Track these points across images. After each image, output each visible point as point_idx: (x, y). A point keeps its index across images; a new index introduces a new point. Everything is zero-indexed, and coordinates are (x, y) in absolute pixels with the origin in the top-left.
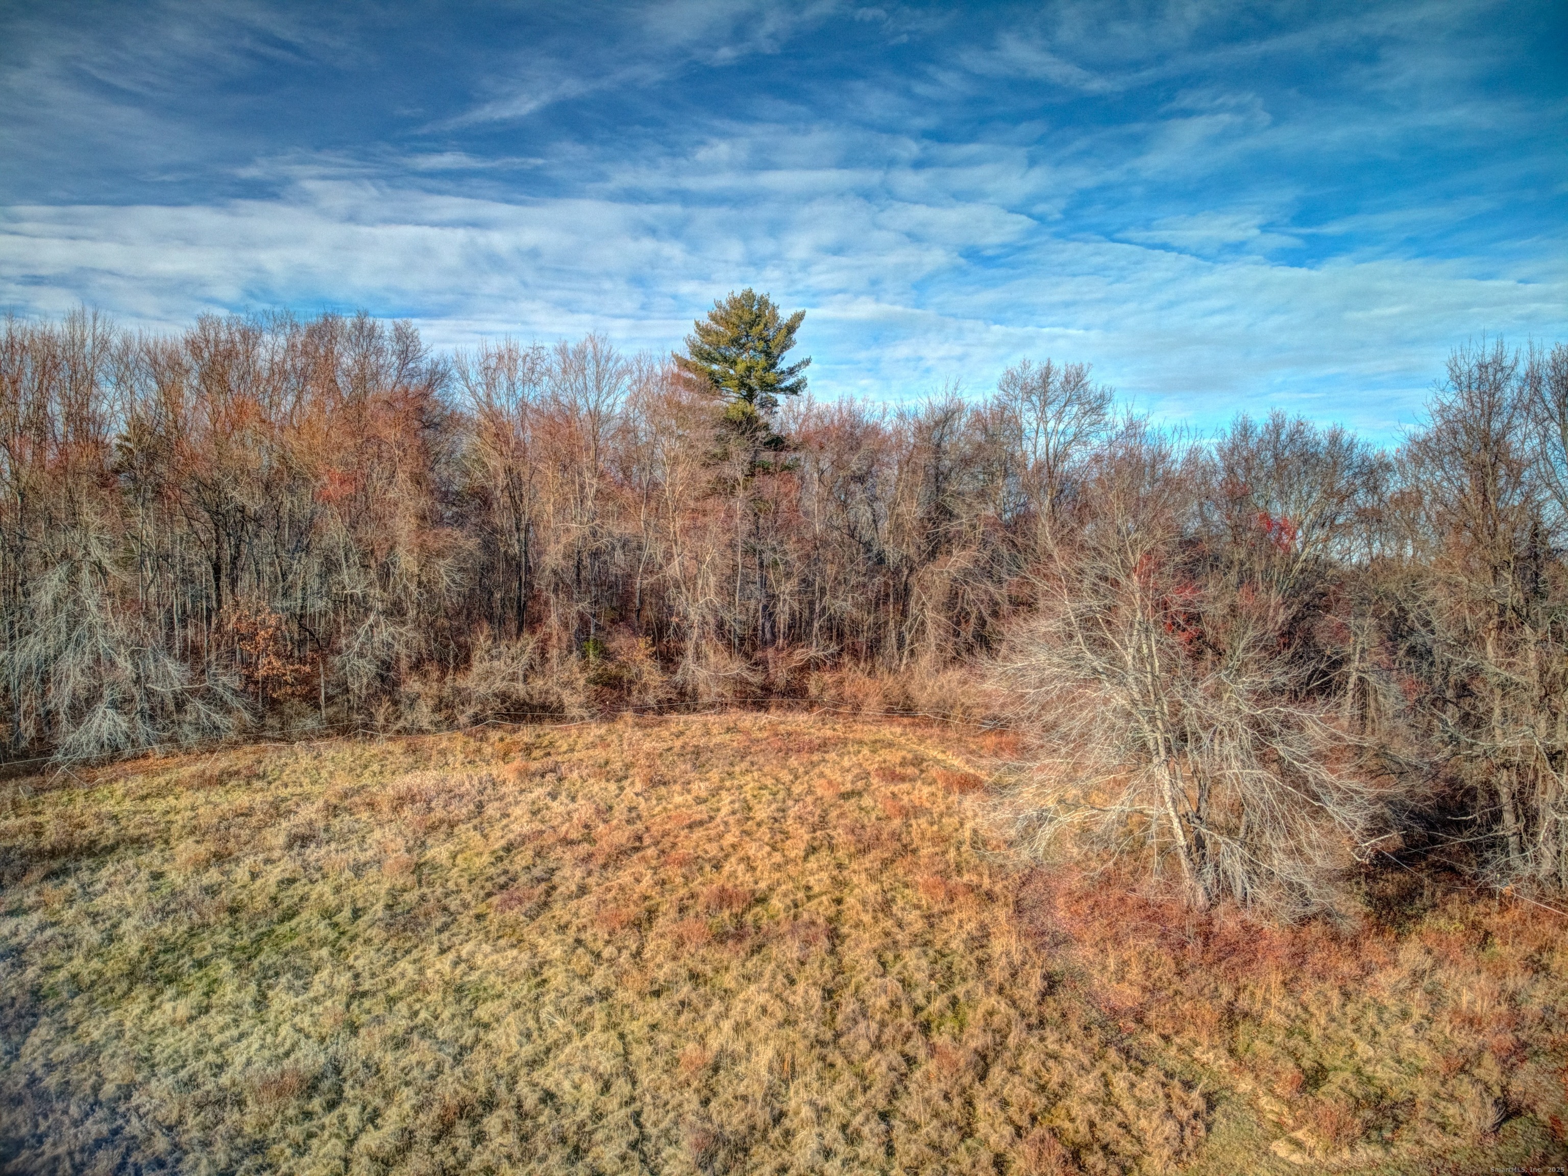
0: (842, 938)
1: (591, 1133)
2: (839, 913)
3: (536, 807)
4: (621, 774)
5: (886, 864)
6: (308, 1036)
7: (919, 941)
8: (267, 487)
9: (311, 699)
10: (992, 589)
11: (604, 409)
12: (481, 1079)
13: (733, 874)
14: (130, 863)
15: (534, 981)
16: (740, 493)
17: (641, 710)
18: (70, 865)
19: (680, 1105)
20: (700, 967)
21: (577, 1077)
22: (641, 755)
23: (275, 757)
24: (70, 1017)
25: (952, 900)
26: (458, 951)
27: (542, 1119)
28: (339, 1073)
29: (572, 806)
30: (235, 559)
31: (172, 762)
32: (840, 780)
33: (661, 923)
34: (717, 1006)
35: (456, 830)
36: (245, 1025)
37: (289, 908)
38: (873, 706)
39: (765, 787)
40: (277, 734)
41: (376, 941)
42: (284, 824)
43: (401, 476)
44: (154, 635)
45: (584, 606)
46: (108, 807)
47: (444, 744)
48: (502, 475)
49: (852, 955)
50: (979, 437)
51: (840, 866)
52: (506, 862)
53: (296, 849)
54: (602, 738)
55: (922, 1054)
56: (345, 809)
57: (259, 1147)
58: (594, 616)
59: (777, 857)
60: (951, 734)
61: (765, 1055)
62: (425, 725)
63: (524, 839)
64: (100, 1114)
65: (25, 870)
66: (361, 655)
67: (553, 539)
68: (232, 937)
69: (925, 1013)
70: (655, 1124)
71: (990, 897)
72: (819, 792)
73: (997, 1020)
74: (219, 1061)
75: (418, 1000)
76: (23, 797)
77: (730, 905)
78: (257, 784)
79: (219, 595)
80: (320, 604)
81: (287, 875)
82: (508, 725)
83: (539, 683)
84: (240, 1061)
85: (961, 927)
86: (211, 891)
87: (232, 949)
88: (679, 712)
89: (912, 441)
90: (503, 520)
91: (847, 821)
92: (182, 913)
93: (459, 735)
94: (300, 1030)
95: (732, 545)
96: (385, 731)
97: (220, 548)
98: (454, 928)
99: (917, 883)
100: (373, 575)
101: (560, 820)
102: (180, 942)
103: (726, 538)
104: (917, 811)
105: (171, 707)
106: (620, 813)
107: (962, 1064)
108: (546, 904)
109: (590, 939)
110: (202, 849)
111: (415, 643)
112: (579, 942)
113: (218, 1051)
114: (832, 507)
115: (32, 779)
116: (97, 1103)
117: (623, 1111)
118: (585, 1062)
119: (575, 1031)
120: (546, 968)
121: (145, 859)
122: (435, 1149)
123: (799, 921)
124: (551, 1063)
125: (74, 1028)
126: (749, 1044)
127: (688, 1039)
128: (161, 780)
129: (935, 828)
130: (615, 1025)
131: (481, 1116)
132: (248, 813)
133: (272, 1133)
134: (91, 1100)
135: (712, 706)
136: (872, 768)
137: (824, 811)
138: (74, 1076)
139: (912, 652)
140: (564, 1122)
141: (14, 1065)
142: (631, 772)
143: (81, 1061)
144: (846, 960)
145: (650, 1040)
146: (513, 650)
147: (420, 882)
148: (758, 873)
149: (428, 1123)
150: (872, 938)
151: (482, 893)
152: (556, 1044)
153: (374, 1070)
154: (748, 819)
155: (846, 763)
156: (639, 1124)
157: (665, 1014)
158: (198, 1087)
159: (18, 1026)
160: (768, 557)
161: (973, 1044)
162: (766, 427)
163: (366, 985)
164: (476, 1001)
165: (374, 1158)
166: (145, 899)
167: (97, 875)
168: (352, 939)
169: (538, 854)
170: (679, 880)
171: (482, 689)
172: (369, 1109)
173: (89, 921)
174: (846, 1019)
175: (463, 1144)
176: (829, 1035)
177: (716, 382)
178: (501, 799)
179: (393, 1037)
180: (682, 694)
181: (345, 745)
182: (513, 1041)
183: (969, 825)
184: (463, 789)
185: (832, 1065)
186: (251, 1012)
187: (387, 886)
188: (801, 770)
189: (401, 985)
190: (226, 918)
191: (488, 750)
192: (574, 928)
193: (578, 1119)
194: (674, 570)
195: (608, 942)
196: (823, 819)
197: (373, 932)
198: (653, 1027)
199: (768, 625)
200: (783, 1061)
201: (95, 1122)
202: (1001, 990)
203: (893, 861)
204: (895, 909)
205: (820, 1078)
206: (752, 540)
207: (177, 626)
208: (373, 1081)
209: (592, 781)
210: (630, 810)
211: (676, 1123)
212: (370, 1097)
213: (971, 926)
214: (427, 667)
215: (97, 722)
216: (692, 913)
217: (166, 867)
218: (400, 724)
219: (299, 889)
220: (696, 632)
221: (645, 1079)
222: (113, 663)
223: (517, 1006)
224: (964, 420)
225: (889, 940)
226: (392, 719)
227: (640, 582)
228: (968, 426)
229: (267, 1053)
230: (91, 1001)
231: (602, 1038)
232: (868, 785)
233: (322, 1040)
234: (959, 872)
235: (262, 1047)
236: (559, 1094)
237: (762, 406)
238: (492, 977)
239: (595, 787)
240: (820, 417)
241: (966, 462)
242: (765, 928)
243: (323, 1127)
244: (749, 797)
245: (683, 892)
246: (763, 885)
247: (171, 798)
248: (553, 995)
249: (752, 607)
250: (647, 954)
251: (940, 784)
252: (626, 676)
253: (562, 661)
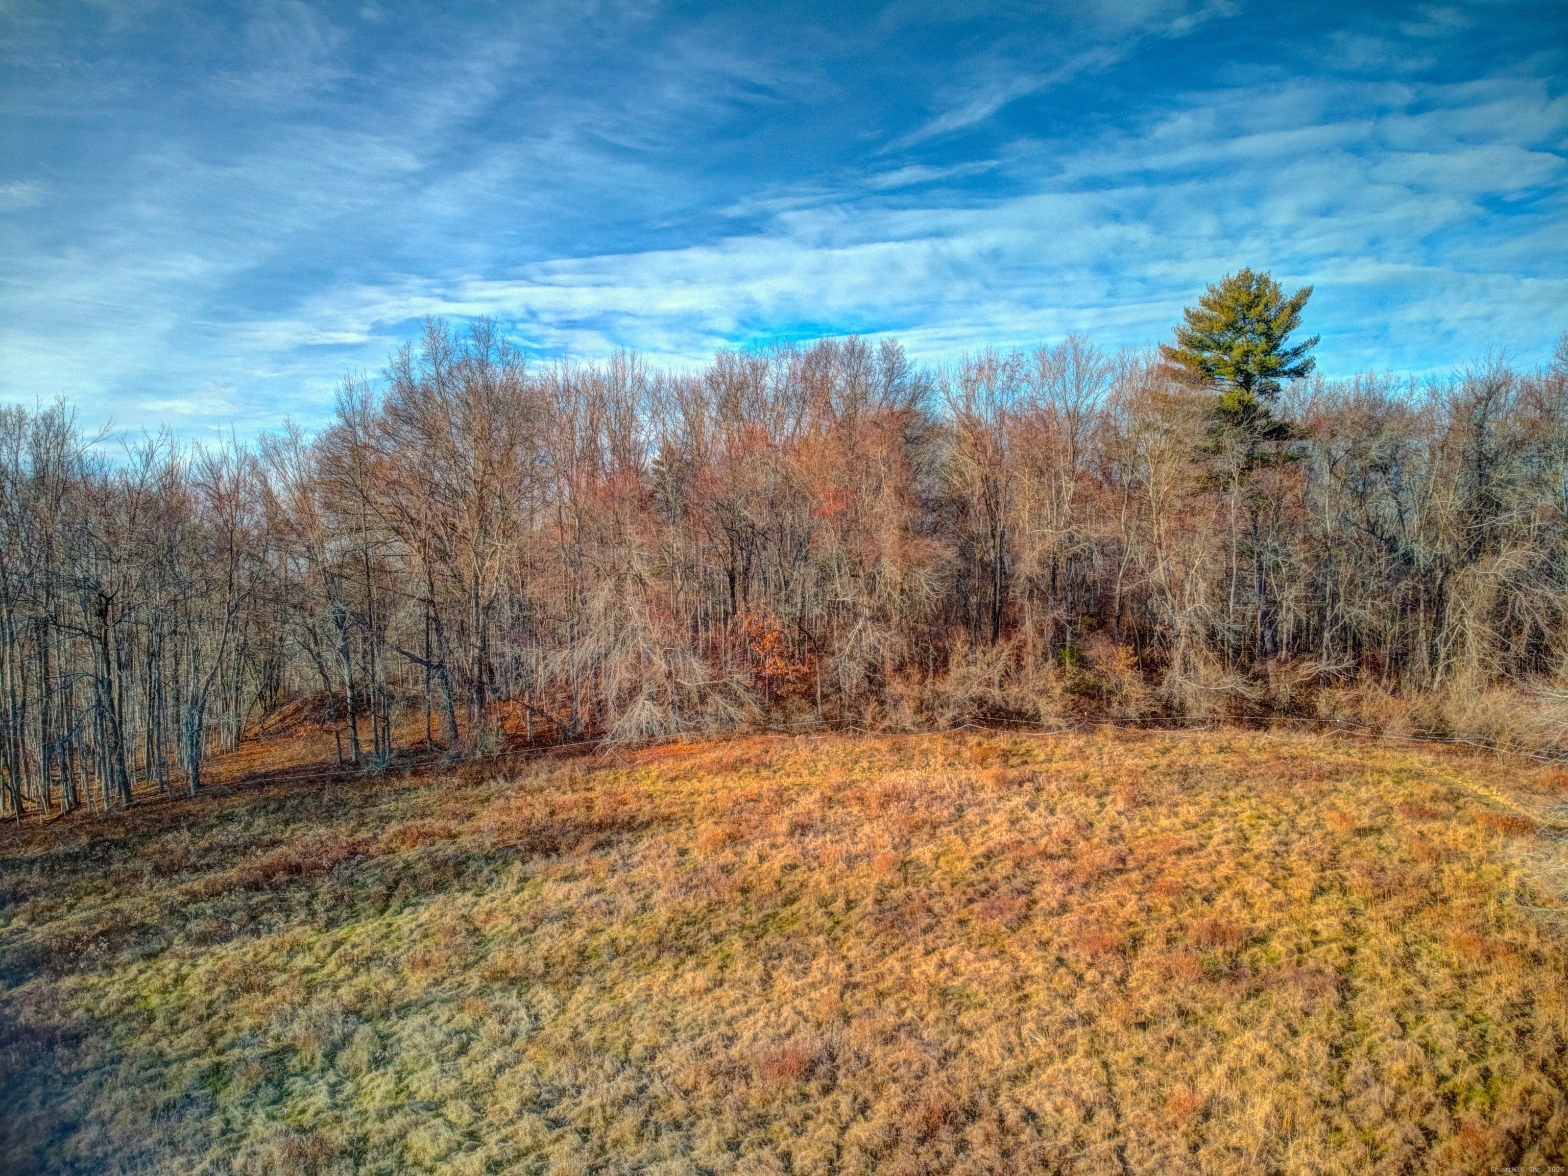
0: (1355, 992)
1: (1073, 1160)
2: (1351, 963)
3: (1014, 817)
4: (1101, 789)
5: (1409, 913)
6: (806, 1020)
7: (1447, 1003)
8: (772, 505)
9: (808, 695)
10: (1551, 595)
11: (1083, 410)
12: (964, 1087)
13: (1227, 910)
14: (661, 838)
15: (1016, 995)
16: (1234, 488)
17: (1123, 722)
18: (613, 838)
19: (1167, 1147)
20: (1190, 1005)
21: (1059, 1100)
22: (1123, 772)
23: (779, 748)
24: (609, 977)
25: (1489, 959)
26: (942, 954)
27: (1023, 1138)
28: (834, 1060)
29: (1050, 819)
30: (746, 570)
31: (696, 748)
32: (1355, 813)
33: (1147, 953)
34: (1208, 1048)
35: (938, 832)
36: (753, 1002)
37: (791, 893)
38: (1397, 728)
39: (1265, 817)
40: (781, 727)
41: (867, 934)
42: (787, 812)
43: (886, 491)
44: (683, 637)
45: (1061, 613)
46: (645, 787)
47: (926, 745)
48: (979, 484)
49: (1365, 1011)
50: (1533, 414)
51: (1353, 912)
52: (986, 869)
53: (797, 836)
54: (1081, 750)
55: (1443, 1129)
56: (839, 802)
57: (762, 1121)
58: (1070, 622)
59: (1279, 895)
60: (1497, 765)
61: (1261, 1108)
62: (908, 725)
63: (1004, 848)
64: (630, 1071)
65: (578, 841)
66: (851, 657)
67: (1028, 545)
68: (743, 915)
69: (1450, 1085)
70: (1140, 1162)
71: (1537, 959)
72: (1330, 827)
73: (1536, 1101)
74: (730, 1033)
75: (905, 999)
76: (579, 774)
77: (1223, 942)
78: (764, 773)
79: (734, 602)
80: (817, 611)
81: (789, 861)
82: (986, 730)
83: (1014, 690)
84: (747, 1035)
85: (1499, 991)
86: (726, 870)
87: (743, 928)
88: (1164, 727)
89: (1446, 421)
90: (980, 527)
91: (1363, 862)
92: (702, 889)
93: (938, 736)
94: (800, 1013)
95: (1225, 547)
96: (872, 729)
97: (734, 559)
98: (938, 931)
99: (1447, 938)
100: (861, 583)
101: (1038, 832)
102: (700, 916)
103: (1217, 541)
104: (1450, 855)
105: (696, 699)
106: (1101, 830)
107: (1491, 1144)
108: (1026, 917)
109: (1072, 959)
110: (719, 830)
111: (898, 648)
112: (1060, 961)
113: (729, 1024)
114: (1347, 500)
115: (586, 758)
116: (627, 1060)
117: (1106, 1144)
118: (1067, 1086)
119: (1057, 1053)
120: (1028, 983)
121: (673, 836)
122: (920, 1150)
123: (1304, 968)
124: (1034, 1082)
125: (611, 989)
126: (1244, 1094)
127: (1176, 1078)
128: (687, 764)
129: (1473, 875)
130: (1098, 1053)
131: (964, 1124)
132: (756, 799)
133: (774, 1108)
134: (622, 1057)
135: (1203, 722)
136: (1396, 802)
137: (1335, 848)
138: (609, 1034)
139: (1448, 668)
140: (1045, 1143)
141: (561, 1018)
142: (1113, 788)
143: (616, 1020)
144: (1358, 1016)
145: (1136, 1073)
146: (988, 656)
147: (906, 880)
148: (1256, 911)
149: (914, 1123)
150: (1390, 995)
151: (964, 899)
152: (1038, 1062)
153: (864, 1062)
154: (1245, 850)
155: (1363, 794)
156: (1122, 1160)
157: (1152, 1048)
158: (711, 1055)
159: (567, 983)
160: (1268, 559)
161: (1505, 1124)
162: (1266, 414)
163: (858, 977)
164: (959, 1007)
165: (864, 1150)
166: (673, 875)
167: (634, 849)
168: (846, 930)
169: (1018, 865)
170: (1166, 909)
171: (960, 694)
172: (860, 1100)
173: (627, 890)
174: (1357, 1081)
175: (947, 1149)
176: (1335, 1096)
177: (1208, 371)
178: (980, 804)
179: (882, 1032)
180: (1168, 707)
181: (838, 740)
182: (995, 1053)
183: (1514, 874)
184: (944, 791)
185: (1338, 1129)
186: (758, 990)
187: (876, 881)
188: (1308, 800)
189: (889, 981)
190: (739, 899)
191: (967, 754)
192: (1056, 946)
193: (1060, 1144)
194: (1158, 575)
195: (1090, 965)
196: (1334, 857)
197: (863, 925)
198: (1139, 1060)
199: (1268, 633)
200: (1282, 1118)
201: (625, 1079)
202: (1543, 1067)
203: (1418, 911)
204: (1419, 965)
205: (1324, 1141)
206: (1249, 542)
207: (701, 628)
208: (863, 1072)
209: (1070, 794)
210: (1113, 828)
211: (1162, 1166)
212: (861, 1088)
213: (1512, 991)
214: (909, 670)
215: (637, 711)
216: (1181, 946)
217: (690, 845)
218: (886, 723)
219: (799, 875)
220: (1183, 642)
221: (1130, 1114)
222: (651, 662)
223: (999, 1018)
224: (1513, 393)
225: (1411, 999)
226: (879, 718)
227: (1120, 589)
228: (1518, 400)
229: (770, 1031)
230: (626, 964)
231: (1085, 1064)
232: (1390, 821)
233: (819, 1025)
234: (1500, 928)
235: (767, 1024)
236: (1042, 1114)
237: (1262, 392)
238: (975, 985)
239: (1075, 801)
240: (1332, 397)
241: (1516, 445)
242: (1264, 971)
243: (818, 1111)
244: (1245, 826)
245: (1170, 922)
246: (1261, 925)
247: (695, 781)
248: (1034, 1012)
249: (1249, 614)
250: (1132, 983)
251: (1481, 824)
252: (1105, 687)
253: (1037, 668)
